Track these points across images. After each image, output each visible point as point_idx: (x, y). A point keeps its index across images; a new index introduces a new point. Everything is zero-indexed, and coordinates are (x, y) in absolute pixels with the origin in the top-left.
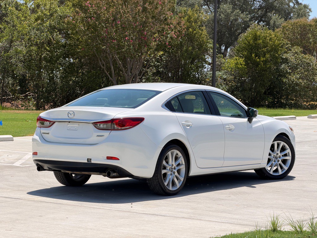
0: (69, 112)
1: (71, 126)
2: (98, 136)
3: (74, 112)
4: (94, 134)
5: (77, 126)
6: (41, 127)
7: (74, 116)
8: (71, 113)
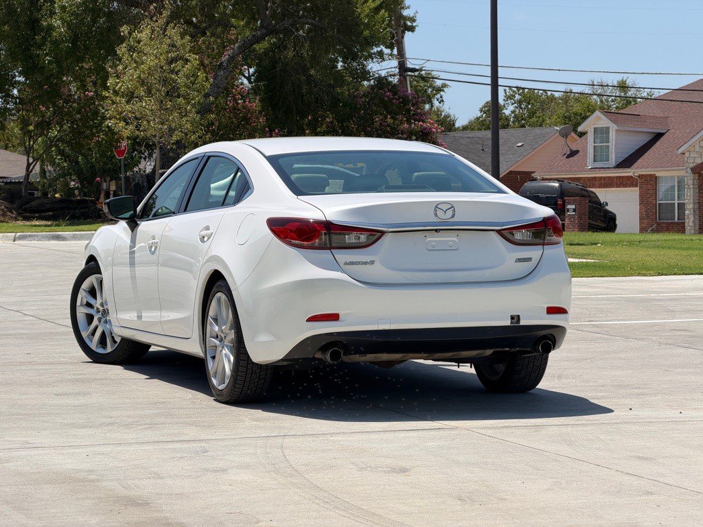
0: (436, 207)
1: (435, 241)
2: (519, 260)
3: (453, 207)
4: (508, 257)
5: (454, 240)
6: (330, 248)
7: (453, 216)
8: (445, 207)
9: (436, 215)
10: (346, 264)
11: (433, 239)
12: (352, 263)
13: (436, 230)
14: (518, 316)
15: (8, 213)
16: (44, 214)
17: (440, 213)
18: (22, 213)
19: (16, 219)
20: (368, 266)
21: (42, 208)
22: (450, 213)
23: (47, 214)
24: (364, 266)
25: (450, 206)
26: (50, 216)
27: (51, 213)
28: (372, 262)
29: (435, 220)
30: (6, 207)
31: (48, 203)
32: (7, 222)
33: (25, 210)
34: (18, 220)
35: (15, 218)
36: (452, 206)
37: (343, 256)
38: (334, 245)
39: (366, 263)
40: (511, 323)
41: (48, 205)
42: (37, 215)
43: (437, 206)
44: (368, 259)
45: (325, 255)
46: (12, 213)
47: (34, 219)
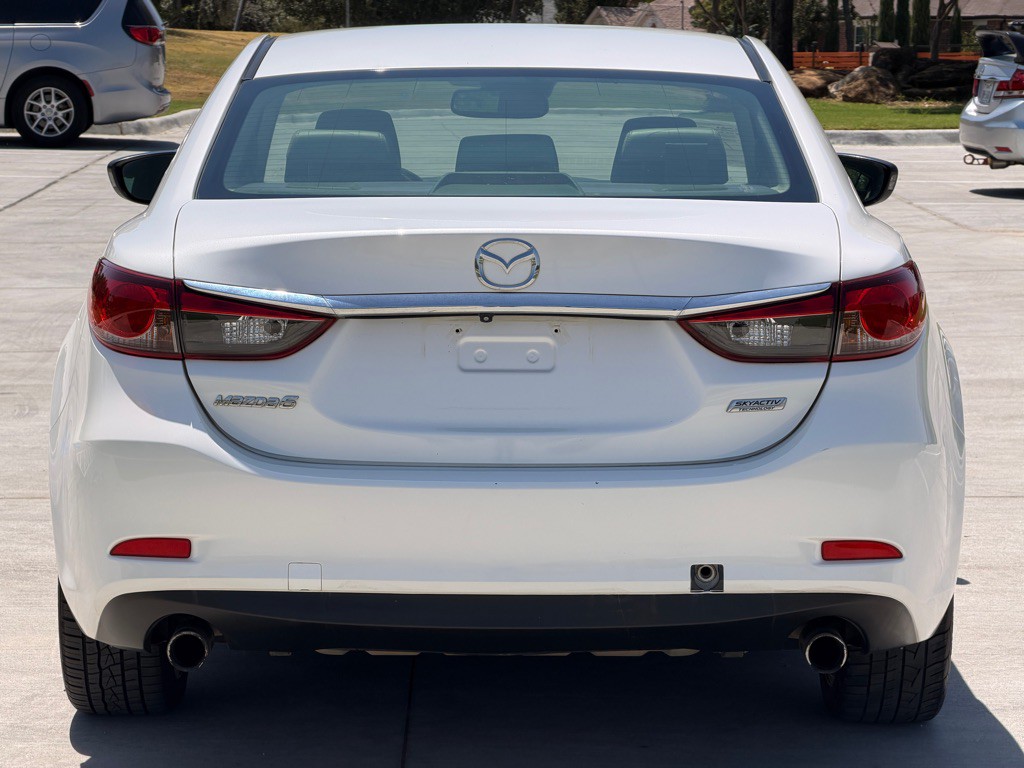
0: (483, 250)
2: (741, 405)
3: (533, 250)
4: (707, 396)
5: (546, 345)
6: (183, 357)
7: (534, 275)
8: (508, 251)
9: (481, 275)
10: (220, 401)
11: (477, 339)
12: (234, 401)
13: (482, 316)
14: (720, 569)
15: (882, 89)
16: (941, 90)
17: (491, 268)
18: (905, 88)
19: (894, 98)
20: (280, 411)
21: (939, 80)
22: (523, 269)
23: (947, 89)
24: (267, 410)
25: (525, 248)
26: (951, 93)
27: (953, 89)
28: (290, 402)
29: (480, 286)
30: (878, 78)
31: (950, 72)
32: (877, 103)
33: (913, 84)
34: (897, 99)
35: (893, 96)
36: (529, 248)
37: (214, 381)
38: (190, 348)
39: (271, 402)
40: (694, 586)
41: (950, 76)
42: (929, 91)
43: (486, 249)
44: (279, 390)
45: (167, 374)
46: (889, 88)
47: (923, 97)
